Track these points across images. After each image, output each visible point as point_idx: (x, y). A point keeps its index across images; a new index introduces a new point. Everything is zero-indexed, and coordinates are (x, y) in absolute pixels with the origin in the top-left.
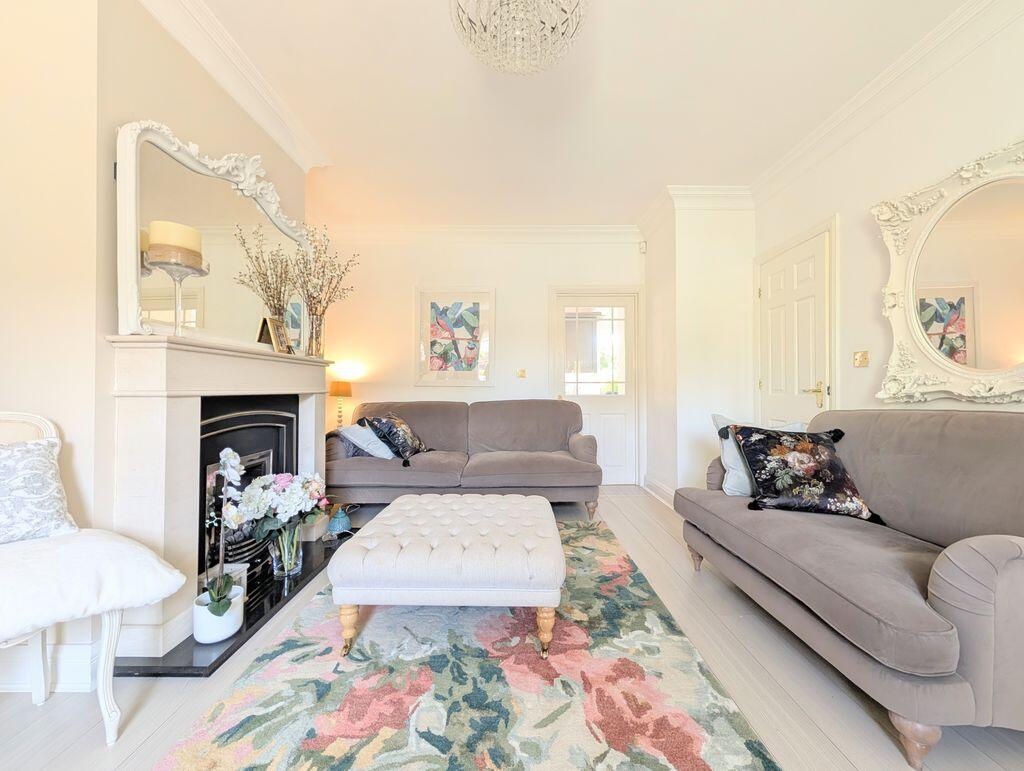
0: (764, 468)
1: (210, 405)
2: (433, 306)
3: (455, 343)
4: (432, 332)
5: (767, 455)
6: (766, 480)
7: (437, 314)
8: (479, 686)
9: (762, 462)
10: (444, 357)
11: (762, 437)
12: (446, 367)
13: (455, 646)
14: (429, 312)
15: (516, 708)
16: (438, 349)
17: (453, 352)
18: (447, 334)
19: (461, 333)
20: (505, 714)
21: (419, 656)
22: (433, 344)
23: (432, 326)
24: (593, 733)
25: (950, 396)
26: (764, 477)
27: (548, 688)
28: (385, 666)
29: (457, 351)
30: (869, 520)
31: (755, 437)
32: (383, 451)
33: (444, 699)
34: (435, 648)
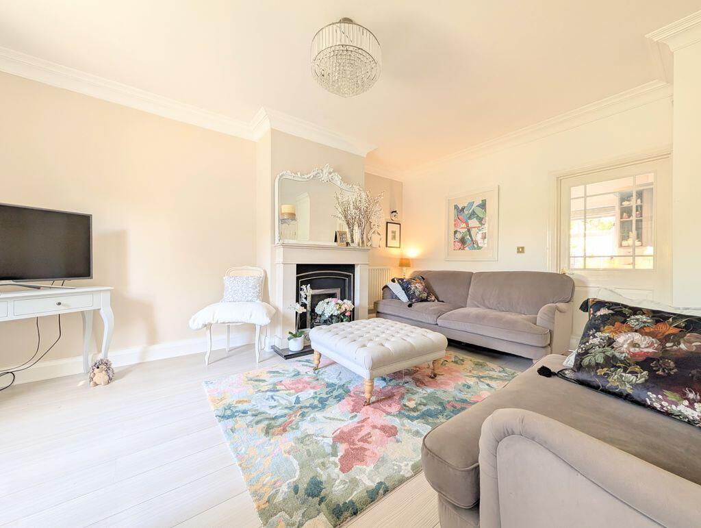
1: (301, 268)
2: (456, 207)
3: (469, 230)
4: (455, 224)
7: (458, 212)
10: (463, 241)
12: (464, 248)
14: (453, 212)
15: (328, 409)
16: (459, 236)
17: (468, 237)
18: (464, 225)
19: (473, 223)
20: (323, 408)
22: (455, 232)
23: (455, 220)
29: (471, 236)
32: (404, 297)
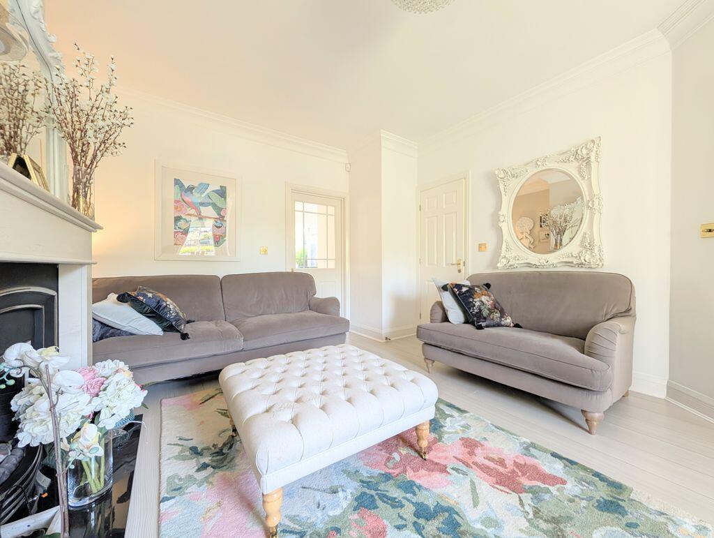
0: (474, 306)
2: (178, 182)
4: (177, 208)
5: (473, 299)
6: (477, 313)
7: (182, 190)
8: (414, 501)
9: (472, 302)
11: (467, 289)
13: (362, 481)
14: (173, 188)
15: (451, 503)
16: (183, 225)
18: (193, 212)
20: (450, 510)
21: (345, 504)
22: (177, 219)
23: (176, 202)
24: (501, 491)
25: (529, 265)
26: (476, 311)
27: (449, 478)
28: (327, 530)
30: (514, 327)
31: (464, 289)
32: (150, 327)
33: (405, 526)
34: (349, 491)
